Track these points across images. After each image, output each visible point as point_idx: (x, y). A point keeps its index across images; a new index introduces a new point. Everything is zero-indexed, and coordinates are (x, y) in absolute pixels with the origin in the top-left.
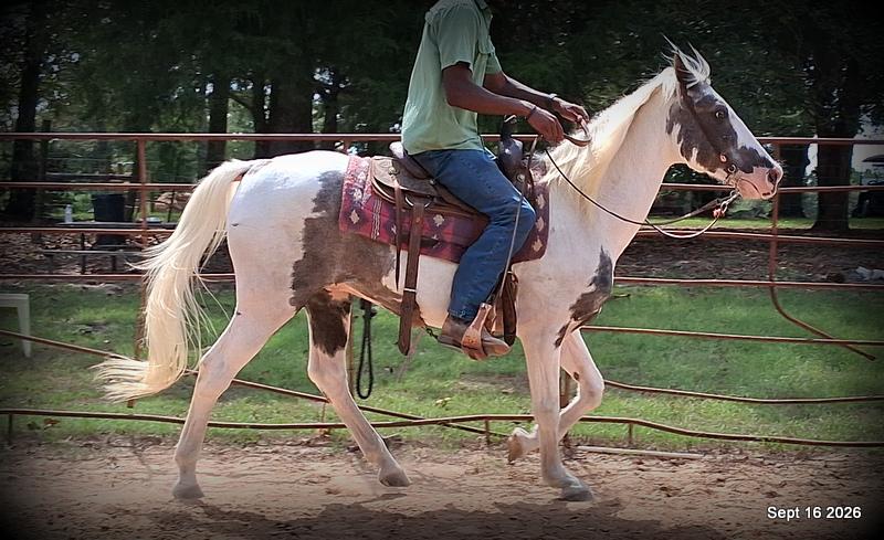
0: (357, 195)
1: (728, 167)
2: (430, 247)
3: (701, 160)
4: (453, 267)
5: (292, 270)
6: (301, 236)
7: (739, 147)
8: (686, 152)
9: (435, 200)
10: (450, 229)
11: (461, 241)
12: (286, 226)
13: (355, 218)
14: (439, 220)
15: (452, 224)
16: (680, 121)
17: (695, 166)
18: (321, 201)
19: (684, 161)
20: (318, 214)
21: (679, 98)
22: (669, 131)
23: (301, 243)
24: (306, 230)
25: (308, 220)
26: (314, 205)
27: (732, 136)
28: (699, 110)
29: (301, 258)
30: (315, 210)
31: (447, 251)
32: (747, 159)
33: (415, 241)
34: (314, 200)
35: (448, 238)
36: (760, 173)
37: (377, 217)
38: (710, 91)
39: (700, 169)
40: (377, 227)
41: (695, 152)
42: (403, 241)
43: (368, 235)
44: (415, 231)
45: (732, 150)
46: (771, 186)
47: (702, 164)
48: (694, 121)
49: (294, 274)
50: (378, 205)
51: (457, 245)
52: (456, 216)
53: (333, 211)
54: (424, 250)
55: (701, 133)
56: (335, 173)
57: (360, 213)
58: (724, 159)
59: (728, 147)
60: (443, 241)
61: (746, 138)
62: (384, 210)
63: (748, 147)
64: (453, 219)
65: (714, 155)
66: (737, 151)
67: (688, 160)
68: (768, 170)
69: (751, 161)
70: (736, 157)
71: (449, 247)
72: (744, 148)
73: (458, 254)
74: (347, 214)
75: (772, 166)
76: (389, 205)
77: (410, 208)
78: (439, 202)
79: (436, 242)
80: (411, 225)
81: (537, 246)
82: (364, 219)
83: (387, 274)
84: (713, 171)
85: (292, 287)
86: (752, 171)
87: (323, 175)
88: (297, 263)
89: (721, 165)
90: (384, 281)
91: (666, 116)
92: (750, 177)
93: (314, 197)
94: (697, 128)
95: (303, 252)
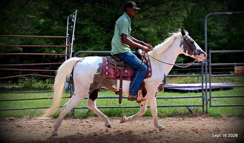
0: (107, 68)
1: (195, 54)
2: (125, 78)
3: (188, 53)
5: (90, 86)
6: (93, 78)
8: (185, 51)
10: (129, 73)
11: (132, 75)
12: (89, 76)
13: (107, 73)
14: (126, 71)
16: (183, 44)
17: (187, 54)
18: (98, 70)
19: (184, 53)
20: (98, 73)
21: (183, 39)
22: (181, 46)
23: (93, 80)
24: (94, 77)
25: (95, 75)
26: (97, 71)
28: (187, 42)
29: (92, 83)
30: (97, 72)
31: (129, 78)
32: (199, 52)
33: (121, 77)
34: (97, 70)
35: (129, 75)
36: (202, 55)
37: (112, 73)
40: (113, 75)
41: (187, 51)
42: (118, 78)
43: (110, 77)
44: (121, 75)
45: (195, 50)
48: (186, 44)
50: (112, 70)
53: (101, 72)
54: (124, 79)
56: (102, 63)
57: (108, 72)
58: (194, 53)
60: (128, 76)
61: (198, 47)
62: (114, 71)
64: (129, 70)
65: (191, 52)
67: (185, 53)
68: (204, 54)
70: (196, 52)
72: (198, 50)
73: (132, 79)
74: (105, 73)
76: (114, 69)
77: (119, 70)
78: (126, 67)
79: (126, 77)
80: (120, 74)
81: (150, 74)
82: (109, 74)
83: (114, 85)
84: (191, 55)
85: (90, 90)
86: (200, 55)
87: (99, 64)
88: (91, 84)
89: (193, 54)
90: (113, 86)
91: (180, 43)
92: (200, 56)
93: (97, 69)
94: (187, 46)
95: (93, 82)
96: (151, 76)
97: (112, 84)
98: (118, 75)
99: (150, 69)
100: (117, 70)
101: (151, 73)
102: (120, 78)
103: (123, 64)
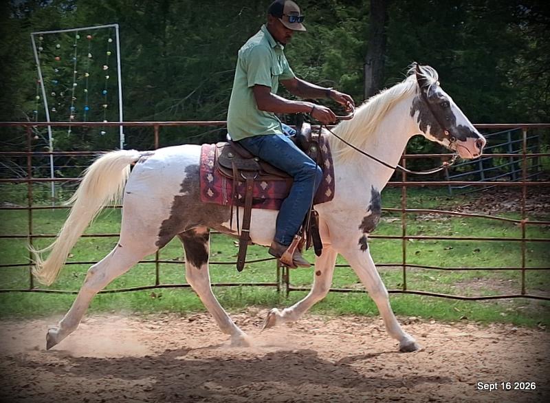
0: (210, 178)
2: (259, 203)
3: (433, 133)
4: (276, 213)
5: (160, 225)
6: (171, 206)
7: (457, 125)
8: (423, 128)
9: (260, 172)
10: (272, 189)
11: (280, 196)
14: (264, 185)
15: (273, 187)
16: (419, 109)
17: (428, 136)
18: (186, 185)
19: (422, 133)
20: (183, 194)
21: (419, 94)
22: (412, 114)
23: (170, 210)
24: (174, 202)
25: (176, 197)
26: (181, 188)
27: (452, 118)
28: (431, 102)
29: (168, 218)
30: (181, 191)
31: (272, 204)
32: (462, 133)
33: (249, 201)
34: (182, 185)
35: (272, 196)
36: (470, 142)
37: (224, 191)
38: (439, 90)
39: (433, 139)
40: (226, 197)
41: (429, 128)
42: (240, 203)
44: (249, 194)
45: (453, 128)
46: (478, 150)
47: (433, 136)
48: (427, 109)
49: (161, 228)
50: (225, 181)
51: (277, 199)
52: (274, 181)
54: (257, 206)
55: (432, 116)
56: (195, 166)
57: (213, 190)
58: (447, 133)
59: (449, 125)
60: (269, 199)
61: (462, 119)
62: (229, 185)
63: (463, 125)
64: (273, 183)
65: (441, 130)
66: (456, 128)
67: (425, 132)
68: (475, 139)
69: (465, 134)
70: (455, 131)
71: (273, 202)
72: (460, 126)
74: (205, 192)
75: (478, 137)
76: (230, 180)
77: (244, 181)
78: (263, 173)
79: (264, 200)
80: (246, 191)
81: (328, 193)
82: (216, 194)
83: (227, 221)
84: (442, 141)
85: (159, 235)
86: (465, 140)
87: (187, 168)
88: (164, 221)
89: (446, 136)
90: (224, 224)
91: (411, 105)
92: (465, 144)
93: (181, 183)
94: (430, 113)
95: (169, 215)
96: (332, 197)
97: (222, 218)
98: (240, 197)
99: (329, 179)
100: (240, 183)
101: (333, 190)
102: (244, 202)
103: (258, 165)
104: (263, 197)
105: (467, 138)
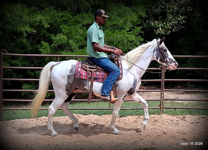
0: (79, 69)
6: (67, 79)
7: (169, 58)
8: (157, 58)
9: (97, 69)
12: (63, 77)
14: (98, 73)
16: (157, 51)
18: (71, 71)
23: (67, 81)
25: (68, 75)
30: (70, 73)
31: (101, 80)
33: (92, 79)
34: (70, 71)
35: (100, 77)
36: (173, 64)
37: (84, 74)
40: (84, 76)
44: (93, 76)
46: (175, 67)
49: (66, 88)
50: (84, 71)
53: (74, 73)
57: (80, 73)
64: (101, 73)
65: (163, 59)
68: (175, 63)
69: (171, 61)
70: (168, 60)
74: (77, 74)
88: (66, 85)
89: (165, 61)
90: (85, 87)
91: (153, 49)
92: (171, 65)
93: (70, 70)
95: (67, 83)
97: (84, 85)
101: (122, 75)
104: (97, 77)
105: (172, 63)
